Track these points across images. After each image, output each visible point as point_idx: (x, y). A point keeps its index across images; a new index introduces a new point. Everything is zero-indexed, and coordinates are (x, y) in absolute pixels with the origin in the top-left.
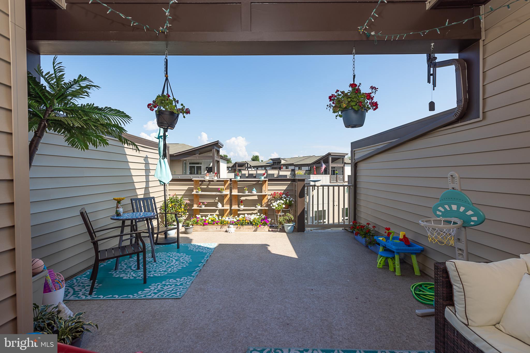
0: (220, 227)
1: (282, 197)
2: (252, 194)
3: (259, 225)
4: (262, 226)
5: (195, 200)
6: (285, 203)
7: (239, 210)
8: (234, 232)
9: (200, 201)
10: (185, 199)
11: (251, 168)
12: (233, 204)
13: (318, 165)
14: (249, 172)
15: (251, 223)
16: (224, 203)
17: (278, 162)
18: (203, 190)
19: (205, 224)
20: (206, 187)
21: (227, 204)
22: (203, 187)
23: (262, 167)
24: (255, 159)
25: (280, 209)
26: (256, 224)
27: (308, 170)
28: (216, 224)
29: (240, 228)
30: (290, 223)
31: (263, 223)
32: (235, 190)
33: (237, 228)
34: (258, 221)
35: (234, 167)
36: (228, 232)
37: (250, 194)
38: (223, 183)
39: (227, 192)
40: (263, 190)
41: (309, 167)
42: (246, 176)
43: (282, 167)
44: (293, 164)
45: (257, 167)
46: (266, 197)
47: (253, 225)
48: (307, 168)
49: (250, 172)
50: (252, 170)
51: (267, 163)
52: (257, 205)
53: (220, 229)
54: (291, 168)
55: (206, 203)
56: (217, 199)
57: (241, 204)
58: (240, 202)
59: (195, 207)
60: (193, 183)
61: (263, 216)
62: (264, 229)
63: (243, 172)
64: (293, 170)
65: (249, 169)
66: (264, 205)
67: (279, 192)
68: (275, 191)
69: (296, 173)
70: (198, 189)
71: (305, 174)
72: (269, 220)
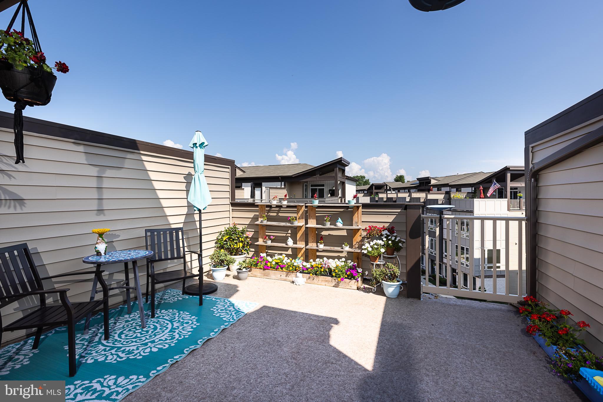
0: (285, 274)
1: (382, 235)
2: (335, 227)
3: (342, 277)
4: (347, 280)
5: (261, 232)
6: (386, 246)
7: (318, 251)
8: (304, 283)
9: (267, 234)
10: (248, 230)
11: (391, 191)
12: (309, 242)
13: (486, 185)
14: (387, 196)
15: (330, 273)
16: (298, 239)
17: (426, 183)
18: (270, 219)
19: (266, 268)
20: (275, 214)
21: (301, 240)
22: (272, 214)
23: (405, 190)
24: (400, 179)
25: (375, 254)
26: (337, 276)
27: (472, 193)
28: (280, 270)
29: (313, 279)
30: (393, 280)
31: (348, 276)
32: (312, 220)
33: (309, 278)
34: (342, 271)
35: (370, 190)
36: (294, 283)
37: (332, 227)
38: (296, 209)
39: (300, 223)
40: (354, 222)
41: (473, 188)
42: (384, 200)
43: (432, 189)
44: (448, 184)
45: (398, 190)
46: (359, 234)
47: (332, 276)
48: (469, 190)
49: (389, 196)
50: (391, 193)
51: (412, 183)
52: (343, 245)
53: (285, 278)
54: (444, 189)
55: (272, 238)
56: (290, 232)
57: (320, 242)
58: (319, 239)
59: (261, 242)
60: (258, 209)
61: (350, 263)
62: (350, 285)
63: (381, 196)
64: (448, 193)
65: (388, 192)
66: (356, 245)
67: (380, 226)
68: (371, 224)
69: (452, 196)
70: (263, 217)
71: (465, 197)
72: (359, 271)
